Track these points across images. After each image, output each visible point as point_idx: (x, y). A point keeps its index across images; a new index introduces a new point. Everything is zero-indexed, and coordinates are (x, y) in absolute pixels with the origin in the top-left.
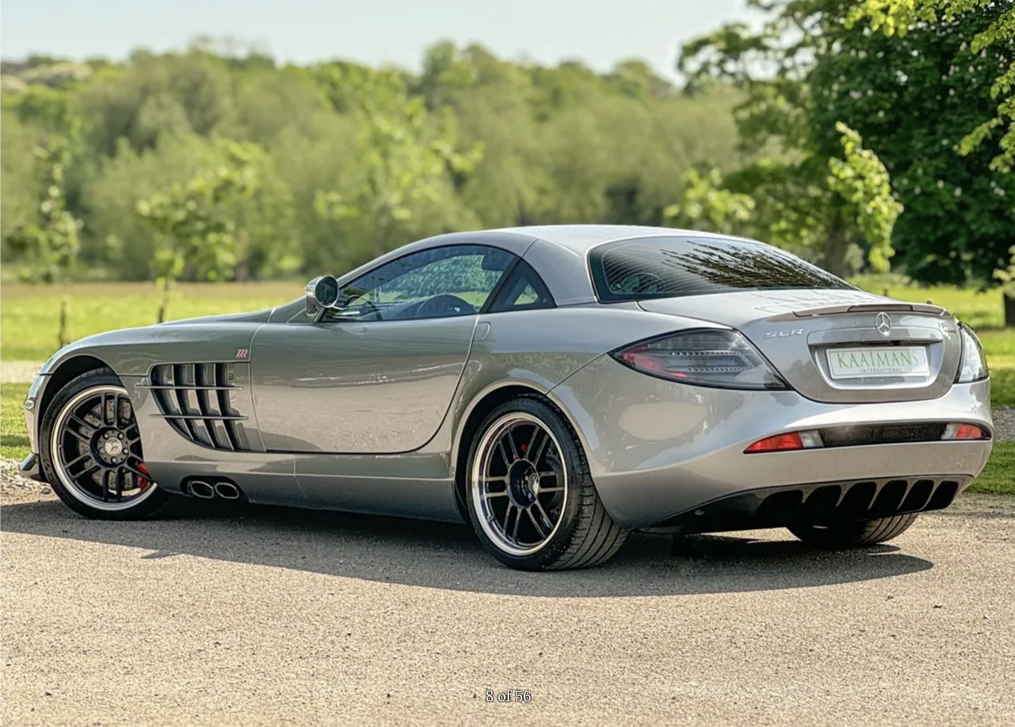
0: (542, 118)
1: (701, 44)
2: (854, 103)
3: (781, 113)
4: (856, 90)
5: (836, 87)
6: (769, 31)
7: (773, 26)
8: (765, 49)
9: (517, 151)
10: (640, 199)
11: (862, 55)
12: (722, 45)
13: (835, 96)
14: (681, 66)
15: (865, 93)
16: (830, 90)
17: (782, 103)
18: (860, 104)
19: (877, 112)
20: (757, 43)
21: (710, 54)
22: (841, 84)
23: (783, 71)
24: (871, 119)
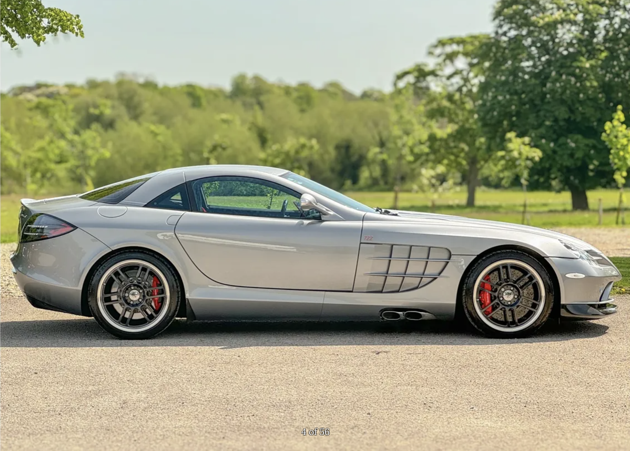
1: (406, 74)
2: (499, 102)
4: (501, 95)
5: (490, 94)
6: (438, 67)
7: (439, 64)
8: (436, 75)
11: (503, 78)
12: (416, 74)
13: (490, 98)
14: (395, 84)
15: (505, 97)
16: (487, 95)
18: (503, 102)
19: (511, 106)
20: (433, 73)
21: (410, 79)
22: (493, 93)
23: (446, 87)
24: (508, 110)
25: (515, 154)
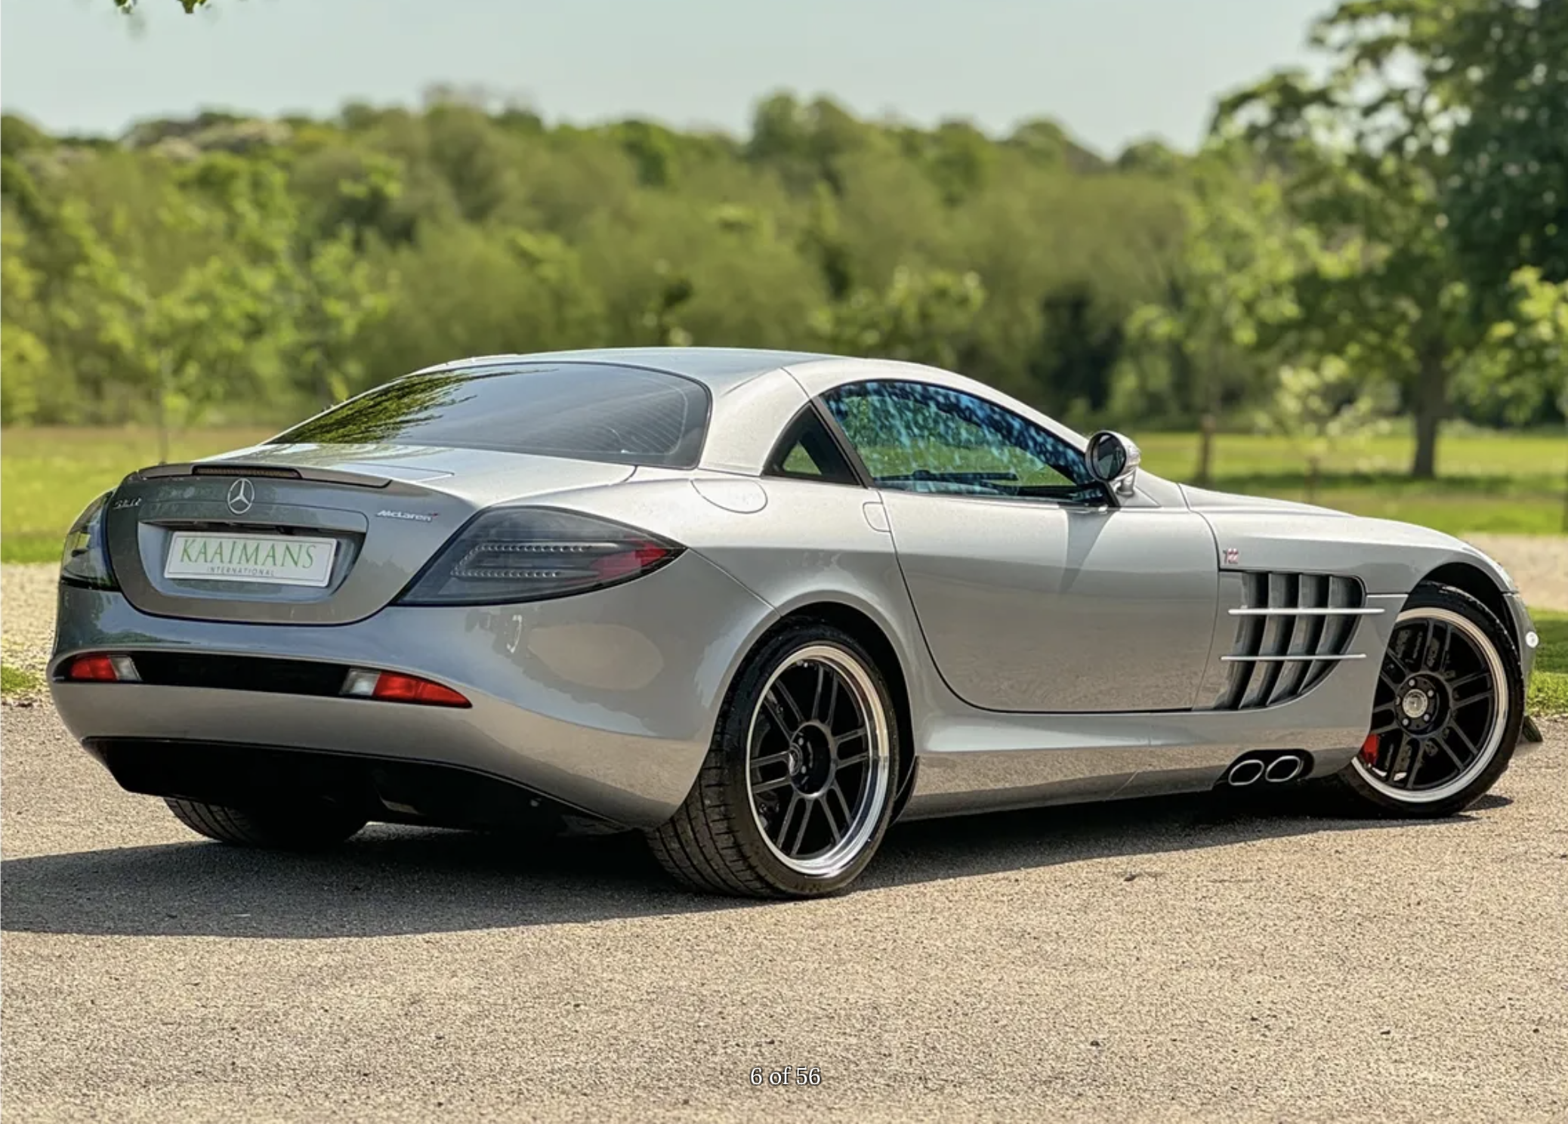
0: (951, 201)
1: (1245, 98)
2: (1509, 182)
3: (1355, 196)
4: (1514, 162)
5: (1484, 159)
6: (1337, 81)
7: (1342, 73)
8: (1331, 104)
9: (920, 246)
10: (1090, 315)
11: (1522, 114)
12: (1274, 99)
13: (1482, 171)
14: (1214, 128)
15: (1525, 168)
16: (1476, 161)
17: (1356, 183)
18: (1520, 183)
19: (1540, 195)
20: (1323, 97)
21: (1258, 113)
22: (1491, 155)
23: (1360, 137)
24: (1534, 204)
25: (1545, 331)
